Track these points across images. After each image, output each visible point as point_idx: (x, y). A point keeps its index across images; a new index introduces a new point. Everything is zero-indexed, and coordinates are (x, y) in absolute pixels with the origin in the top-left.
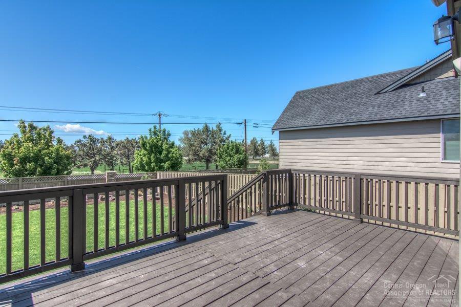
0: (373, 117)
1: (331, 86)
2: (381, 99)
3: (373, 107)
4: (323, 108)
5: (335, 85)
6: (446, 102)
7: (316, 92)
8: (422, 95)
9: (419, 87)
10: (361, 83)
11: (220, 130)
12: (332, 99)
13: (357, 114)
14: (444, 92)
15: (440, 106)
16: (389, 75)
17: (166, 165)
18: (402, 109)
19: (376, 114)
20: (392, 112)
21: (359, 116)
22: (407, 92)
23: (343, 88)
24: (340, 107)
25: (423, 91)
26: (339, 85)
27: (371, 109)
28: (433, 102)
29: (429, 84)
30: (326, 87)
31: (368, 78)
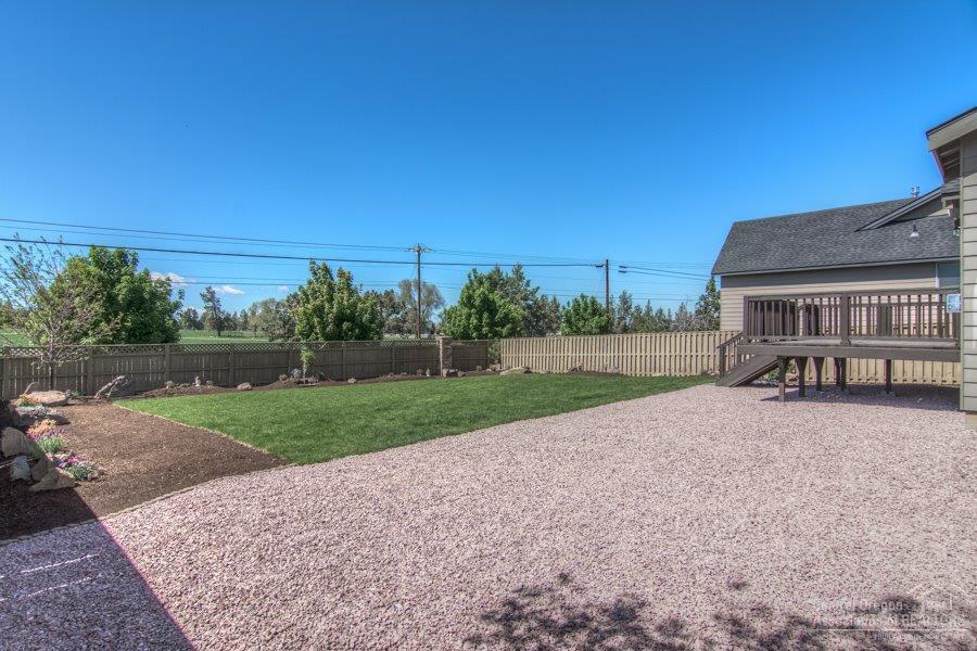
0: (857, 259)
1: (790, 217)
2: (863, 237)
3: (856, 247)
4: (785, 247)
5: (795, 216)
6: (942, 244)
7: (767, 225)
8: (914, 235)
9: (910, 226)
10: (833, 215)
11: (521, 278)
12: (795, 235)
13: (835, 255)
14: (939, 232)
15: (935, 248)
16: (869, 206)
17: (505, 331)
18: (891, 250)
19: (860, 256)
20: (880, 253)
21: (838, 258)
22: (896, 230)
23: (809, 221)
24: (810, 246)
25: (915, 230)
26: (801, 216)
27: (852, 249)
28: (927, 243)
29: (921, 221)
30: (781, 218)
31: (841, 209)
